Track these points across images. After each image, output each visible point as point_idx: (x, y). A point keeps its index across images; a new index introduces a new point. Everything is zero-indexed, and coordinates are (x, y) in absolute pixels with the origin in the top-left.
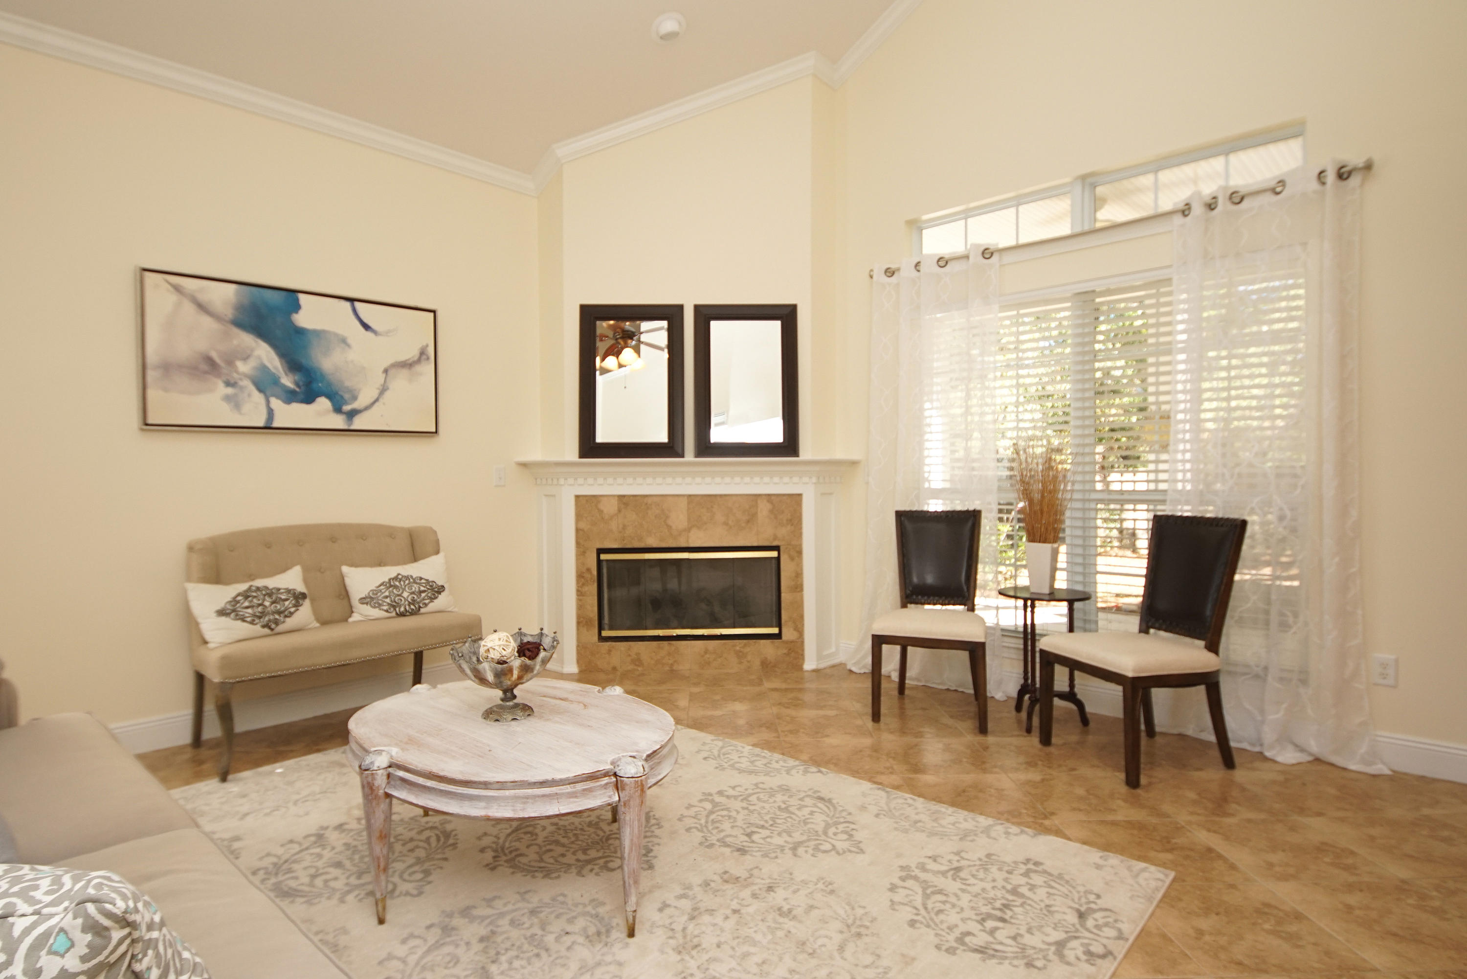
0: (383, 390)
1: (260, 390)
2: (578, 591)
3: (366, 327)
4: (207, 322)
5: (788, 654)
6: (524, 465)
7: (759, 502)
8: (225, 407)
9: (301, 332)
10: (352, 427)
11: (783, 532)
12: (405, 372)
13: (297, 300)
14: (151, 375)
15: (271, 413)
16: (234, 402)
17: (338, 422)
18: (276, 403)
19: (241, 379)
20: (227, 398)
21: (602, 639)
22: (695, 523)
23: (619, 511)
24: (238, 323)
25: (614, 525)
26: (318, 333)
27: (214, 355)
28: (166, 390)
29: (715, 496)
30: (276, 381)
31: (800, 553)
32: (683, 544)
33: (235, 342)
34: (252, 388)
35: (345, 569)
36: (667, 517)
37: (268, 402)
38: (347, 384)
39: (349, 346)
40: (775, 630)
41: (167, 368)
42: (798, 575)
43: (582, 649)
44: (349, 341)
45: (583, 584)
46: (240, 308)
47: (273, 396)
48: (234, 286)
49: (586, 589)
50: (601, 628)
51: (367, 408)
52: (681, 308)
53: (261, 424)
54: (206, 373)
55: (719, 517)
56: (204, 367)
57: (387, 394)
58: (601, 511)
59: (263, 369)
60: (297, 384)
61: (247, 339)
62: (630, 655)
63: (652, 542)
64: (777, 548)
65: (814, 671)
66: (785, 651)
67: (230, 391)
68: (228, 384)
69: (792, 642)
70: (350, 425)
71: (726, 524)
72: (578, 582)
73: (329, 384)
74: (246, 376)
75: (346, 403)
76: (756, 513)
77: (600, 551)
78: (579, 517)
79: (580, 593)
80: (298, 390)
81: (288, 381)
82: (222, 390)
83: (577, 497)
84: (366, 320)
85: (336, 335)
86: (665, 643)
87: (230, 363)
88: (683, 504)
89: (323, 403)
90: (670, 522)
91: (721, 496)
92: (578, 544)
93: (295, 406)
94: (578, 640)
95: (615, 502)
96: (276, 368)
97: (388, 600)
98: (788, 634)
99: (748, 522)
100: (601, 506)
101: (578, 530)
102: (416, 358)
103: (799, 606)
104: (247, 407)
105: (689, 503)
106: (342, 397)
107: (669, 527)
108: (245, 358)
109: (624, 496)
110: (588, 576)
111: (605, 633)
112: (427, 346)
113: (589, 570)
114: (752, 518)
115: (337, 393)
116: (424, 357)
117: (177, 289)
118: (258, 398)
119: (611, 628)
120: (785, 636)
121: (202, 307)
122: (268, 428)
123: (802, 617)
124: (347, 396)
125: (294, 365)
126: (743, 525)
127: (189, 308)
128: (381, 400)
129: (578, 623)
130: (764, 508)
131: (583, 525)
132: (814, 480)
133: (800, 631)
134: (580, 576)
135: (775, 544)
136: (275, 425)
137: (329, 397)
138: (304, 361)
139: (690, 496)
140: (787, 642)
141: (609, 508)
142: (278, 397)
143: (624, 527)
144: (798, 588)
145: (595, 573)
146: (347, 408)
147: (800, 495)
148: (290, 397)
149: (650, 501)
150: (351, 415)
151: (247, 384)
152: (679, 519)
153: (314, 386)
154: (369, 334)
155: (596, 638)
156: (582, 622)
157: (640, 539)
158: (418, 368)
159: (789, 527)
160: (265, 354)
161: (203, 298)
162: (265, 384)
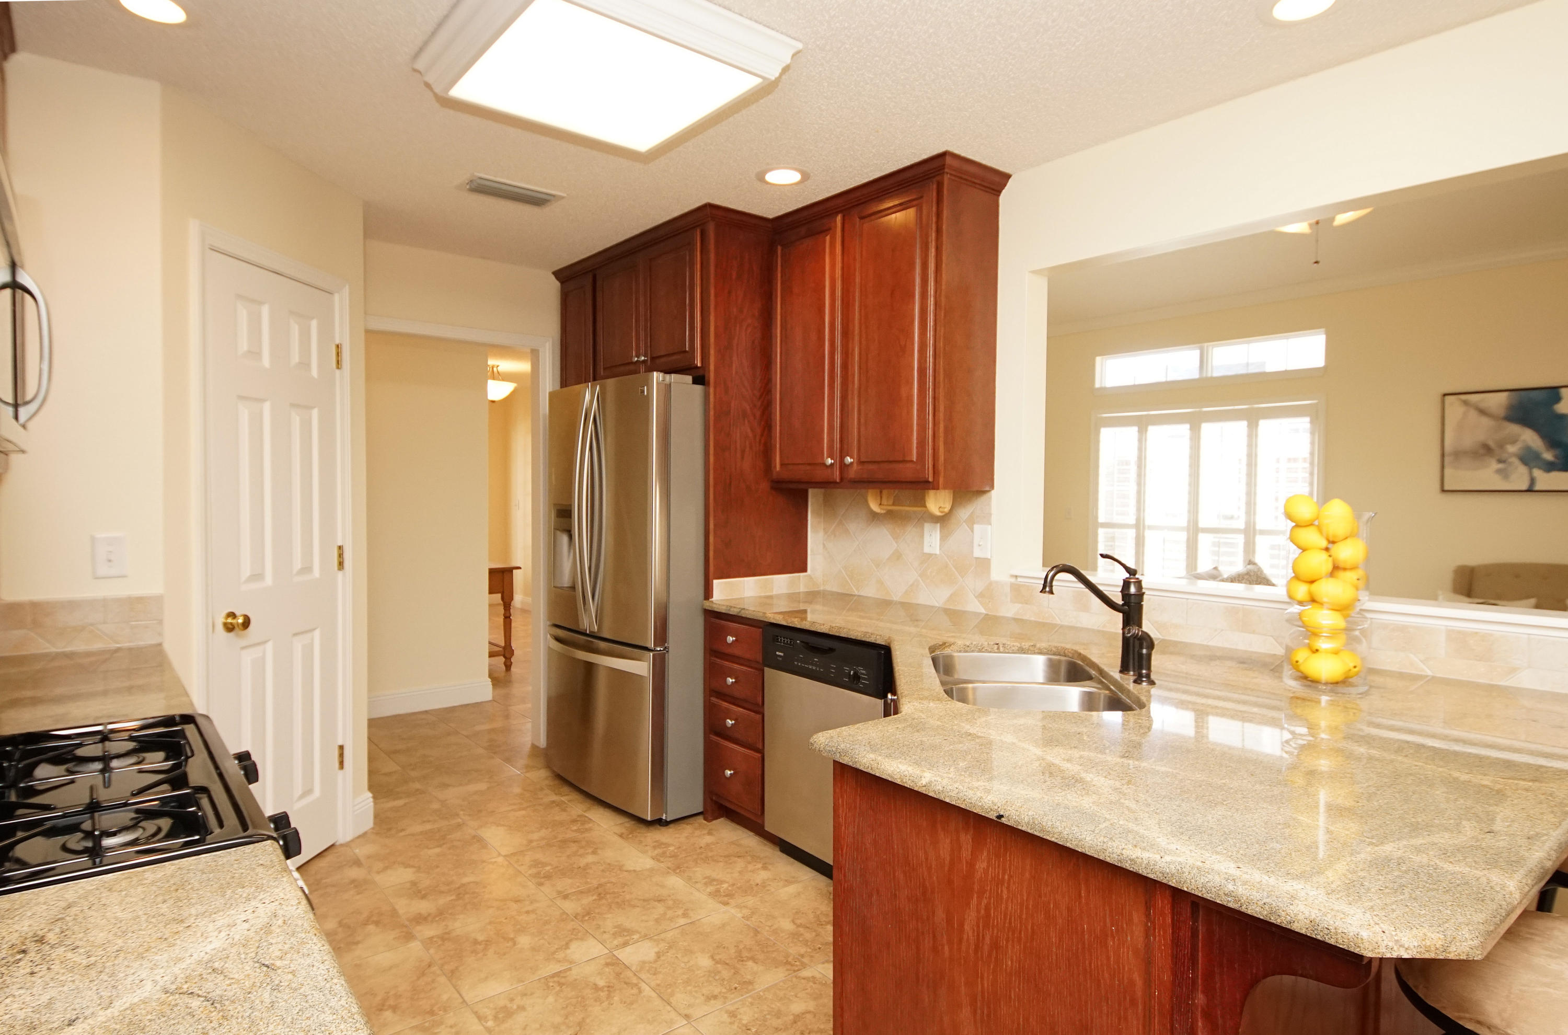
1: (1525, 464)
4: (1485, 421)
8: (1496, 478)
9: (1560, 417)
13: (1560, 394)
14: (1447, 459)
15: (1533, 481)
16: (1503, 474)
18: (1537, 473)
19: (1510, 457)
20: (1499, 471)
24: (1508, 419)
27: (1491, 443)
28: (1458, 470)
30: (1539, 457)
33: (1506, 432)
34: (1518, 463)
37: (1531, 473)
41: (1458, 454)
46: (1511, 408)
47: (1535, 468)
48: (1507, 393)
53: (1524, 487)
54: (1484, 455)
56: (1483, 452)
59: (1528, 449)
60: (1556, 457)
61: (1514, 429)
67: (1501, 466)
68: (1500, 461)
74: (1514, 454)
80: (1559, 461)
81: (1548, 456)
82: (1495, 466)
87: (1501, 445)
93: (1554, 474)
96: (1538, 447)
104: (1514, 477)
108: (1514, 442)
117: (1466, 403)
118: (1522, 470)
121: (1482, 412)
122: (1530, 490)
125: (1556, 443)
127: (1473, 414)
136: (1537, 488)
138: (1563, 439)
142: (1540, 468)
148: (1550, 467)
151: (1514, 460)
160: (1529, 438)
161: (1483, 405)
162: (1529, 458)
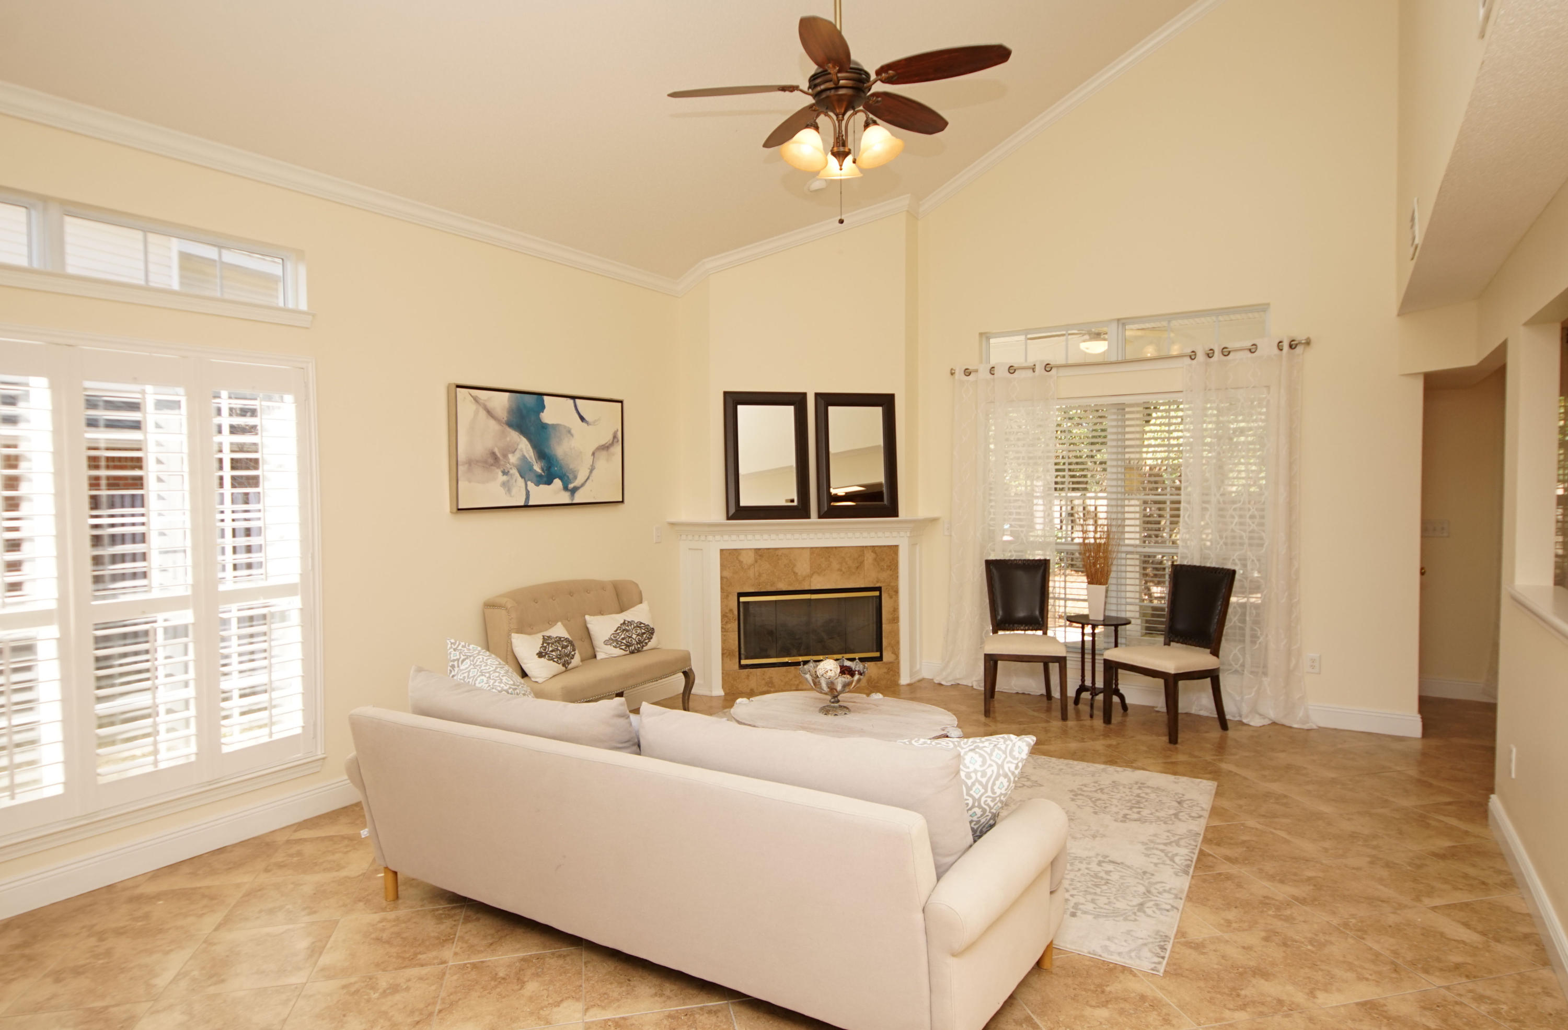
0: (592, 470)
1: (522, 477)
2: (722, 628)
3: (582, 419)
4: (492, 423)
5: (887, 673)
6: (673, 524)
7: (865, 552)
8: (502, 491)
9: (544, 427)
10: (575, 502)
11: (884, 575)
12: (604, 453)
13: (543, 401)
14: (461, 469)
15: (528, 494)
16: (507, 487)
17: (565, 498)
18: (531, 485)
19: (511, 468)
20: (504, 484)
21: (742, 667)
22: (817, 570)
23: (756, 562)
24: (510, 424)
25: (751, 573)
26: (555, 427)
27: (496, 450)
28: (470, 481)
29: (832, 548)
30: (531, 469)
31: (897, 592)
32: (807, 588)
33: (508, 439)
34: (517, 475)
35: (587, 617)
36: (795, 566)
37: (526, 485)
38: (571, 467)
39: (572, 435)
40: (878, 654)
41: (470, 463)
42: (895, 610)
43: (726, 675)
44: (573, 431)
45: (726, 622)
46: (511, 411)
47: (529, 480)
48: (507, 394)
49: (729, 626)
50: (740, 659)
51: (583, 485)
52: (804, 395)
53: (523, 503)
54: (492, 465)
55: (835, 565)
56: (491, 461)
57: (595, 472)
58: (741, 562)
59: (524, 458)
60: (543, 470)
61: (515, 436)
62: (764, 679)
63: (782, 586)
64: (879, 589)
65: (909, 685)
66: (886, 670)
67: (505, 478)
68: (505, 473)
69: (891, 663)
70: (572, 500)
71: (840, 570)
72: (722, 622)
73: (561, 468)
74: (513, 464)
75: (571, 483)
76: (864, 561)
77: (740, 595)
78: (723, 567)
79: (724, 630)
80: (543, 474)
81: (538, 468)
82: (502, 478)
83: (722, 550)
84: (582, 414)
85: (565, 427)
86: (792, 668)
87: (505, 456)
88: (807, 554)
89: (557, 483)
90: (796, 570)
91: (836, 548)
92: (722, 589)
93: (541, 486)
94: (723, 669)
95: (752, 554)
96: (531, 458)
97: (624, 641)
98: (887, 656)
99: (858, 568)
100: (741, 558)
101: (722, 578)
102: (611, 442)
103: (896, 634)
104: (514, 491)
105: (812, 553)
106: (568, 477)
107: (795, 574)
108: (514, 451)
109: (759, 549)
110: (730, 615)
111: (744, 662)
112: (617, 430)
113: (731, 610)
114: (860, 566)
115: (565, 475)
116: (616, 440)
117: (476, 399)
118: (521, 482)
119: (746, 658)
120: (885, 659)
121: (489, 413)
122: (526, 506)
123: (898, 643)
124: (571, 476)
125: (543, 454)
126: (854, 571)
127: (482, 414)
128: (590, 478)
129: (723, 654)
130: (869, 557)
131: (726, 574)
132: (908, 534)
133: (896, 654)
134: (724, 616)
135: (878, 585)
136: (531, 503)
137: (561, 479)
138: (546, 450)
139: (812, 548)
140: (886, 663)
141: (748, 559)
142: (532, 481)
143: (760, 575)
144: (895, 620)
145: (736, 613)
146: (571, 486)
147: (897, 546)
148: (539, 480)
149: (780, 553)
150: (573, 491)
151: (514, 472)
152: (803, 567)
153: (552, 470)
154: (584, 424)
155: (737, 666)
156: (725, 653)
157: (773, 584)
158: (612, 450)
159: (889, 572)
160: (524, 447)
161: (490, 405)
162: (525, 471)
